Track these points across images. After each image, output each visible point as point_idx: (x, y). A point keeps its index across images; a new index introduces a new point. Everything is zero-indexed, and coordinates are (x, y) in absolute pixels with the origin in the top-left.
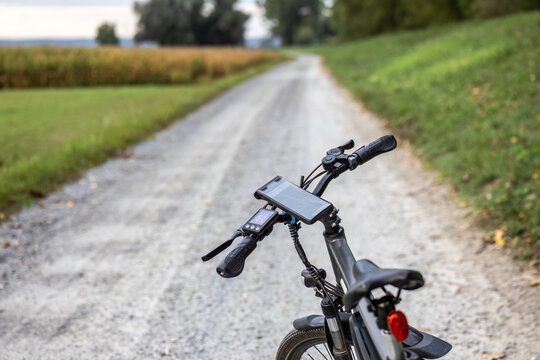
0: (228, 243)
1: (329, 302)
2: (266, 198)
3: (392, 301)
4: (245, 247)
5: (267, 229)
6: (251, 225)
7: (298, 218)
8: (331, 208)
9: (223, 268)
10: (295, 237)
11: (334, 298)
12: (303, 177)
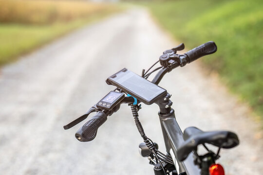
0: (85, 117)
1: (161, 167)
2: (115, 84)
3: (213, 157)
4: (98, 119)
5: (115, 107)
6: (103, 102)
7: (140, 100)
8: (165, 94)
9: (80, 134)
10: (136, 116)
11: (164, 164)
12: (144, 70)
